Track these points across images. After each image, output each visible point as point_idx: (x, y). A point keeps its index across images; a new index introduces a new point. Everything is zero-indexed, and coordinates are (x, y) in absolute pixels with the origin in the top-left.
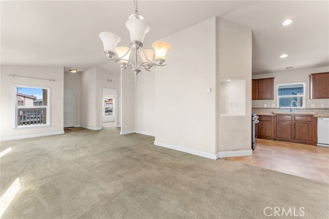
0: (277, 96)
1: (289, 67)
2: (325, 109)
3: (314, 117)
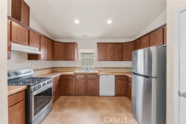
1: (85, 35)
2: (104, 68)
3: (98, 75)
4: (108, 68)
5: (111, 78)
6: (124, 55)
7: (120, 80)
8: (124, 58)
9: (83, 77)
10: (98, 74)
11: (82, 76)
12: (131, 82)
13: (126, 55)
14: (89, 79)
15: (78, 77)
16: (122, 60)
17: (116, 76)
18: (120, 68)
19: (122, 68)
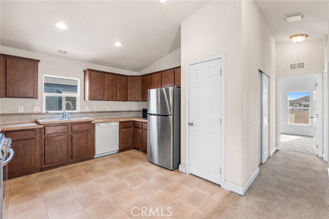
0: (43, 95)
1: (62, 51)
2: (97, 112)
3: (93, 124)
4: (103, 112)
5: (113, 126)
6: (129, 94)
7: (126, 128)
8: (129, 98)
9: (62, 131)
10: (93, 122)
11: (59, 129)
12: (141, 127)
13: (131, 94)
14: (76, 132)
15: (49, 131)
16: (126, 100)
17: (121, 123)
18: (121, 112)
19: (124, 111)
